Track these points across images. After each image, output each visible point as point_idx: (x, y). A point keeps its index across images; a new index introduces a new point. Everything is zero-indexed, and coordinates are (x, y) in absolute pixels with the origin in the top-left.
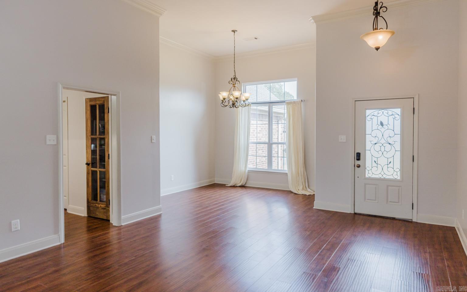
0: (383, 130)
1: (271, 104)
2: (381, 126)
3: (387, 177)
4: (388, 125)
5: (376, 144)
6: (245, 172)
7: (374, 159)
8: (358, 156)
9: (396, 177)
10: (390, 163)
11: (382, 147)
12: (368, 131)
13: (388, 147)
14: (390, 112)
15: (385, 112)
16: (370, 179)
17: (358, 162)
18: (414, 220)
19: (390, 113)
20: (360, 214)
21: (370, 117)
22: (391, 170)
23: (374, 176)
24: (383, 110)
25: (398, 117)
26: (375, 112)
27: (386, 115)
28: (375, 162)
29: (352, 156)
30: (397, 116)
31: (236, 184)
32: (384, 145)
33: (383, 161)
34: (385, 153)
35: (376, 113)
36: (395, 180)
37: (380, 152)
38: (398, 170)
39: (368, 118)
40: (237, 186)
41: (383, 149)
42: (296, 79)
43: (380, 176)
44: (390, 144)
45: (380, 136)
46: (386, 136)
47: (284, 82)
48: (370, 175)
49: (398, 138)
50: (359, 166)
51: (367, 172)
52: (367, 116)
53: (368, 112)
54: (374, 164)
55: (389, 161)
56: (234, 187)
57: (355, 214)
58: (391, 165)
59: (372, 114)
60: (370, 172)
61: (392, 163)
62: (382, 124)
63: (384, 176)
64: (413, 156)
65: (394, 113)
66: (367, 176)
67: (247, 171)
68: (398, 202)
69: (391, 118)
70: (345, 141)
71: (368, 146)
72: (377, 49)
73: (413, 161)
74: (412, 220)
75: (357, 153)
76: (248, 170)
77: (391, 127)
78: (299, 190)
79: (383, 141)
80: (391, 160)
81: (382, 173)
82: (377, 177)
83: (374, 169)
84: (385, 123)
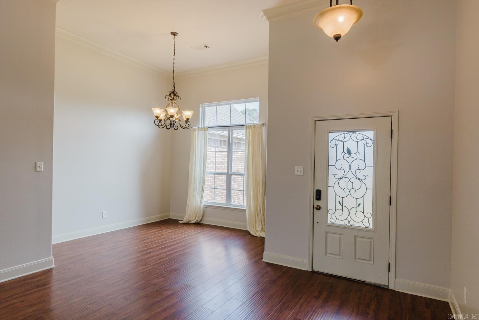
0: (350, 160)
1: (231, 129)
2: (347, 155)
3: (356, 224)
4: (357, 153)
5: (341, 178)
6: (200, 207)
7: (339, 199)
8: (318, 195)
9: (367, 225)
10: (359, 205)
11: (350, 185)
12: (332, 161)
13: (357, 183)
14: (360, 135)
15: (354, 135)
16: (333, 226)
17: (317, 203)
18: (391, 287)
19: (360, 137)
20: (319, 273)
21: (333, 142)
22: (360, 214)
23: (338, 222)
24: (351, 134)
25: (370, 143)
26: (341, 136)
27: (355, 139)
28: (340, 203)
29: (310, 194)
30: (368, 141)
31: (189, 221)
32: (352, 180)
33: (350, 202)
34: (353, 191)
35: (341, 137)
36: (366, 230)
37: (347, 190)
38: (370, 215)
39: (332, 144)
40: (191, 223)
41: (350, 187)
42: (258, 99)
43: (346, 222)
44: (359, 179)
45: (346, 168)
46: (354, 168)
47: (246, 102)
48: (333, 221)
49: (370, 171)
50: (319, 208)
51: (329, 216)
52: (330, 141)
53: (332, 136)
54: (339, 207)
55: (358, 203)
56: (188, 224)
57: (314, 272)
58: (360, 208)
59: (337, 138)
60: (333, 216)
61: (362, 205)
62: (349, 152)
63: (352, 223)
64: (390, 197)
65: (365, 137)
66: (329, 222)
67: (202, 206)
68: (370, 260)
69: (361, 144)
70: (302, 174)
71: (332, 180)
72: (337, 38)
73: (390, 204)
74: (388, 286)
75: (317, 191)
76: (204, 205)
77: (361, 156)
78: (257, 231)
79: (350, 175)
80: (360, 201)
81: (349, 219)
82: (342, 223)
83: (339, 212)
84: (353, 150)
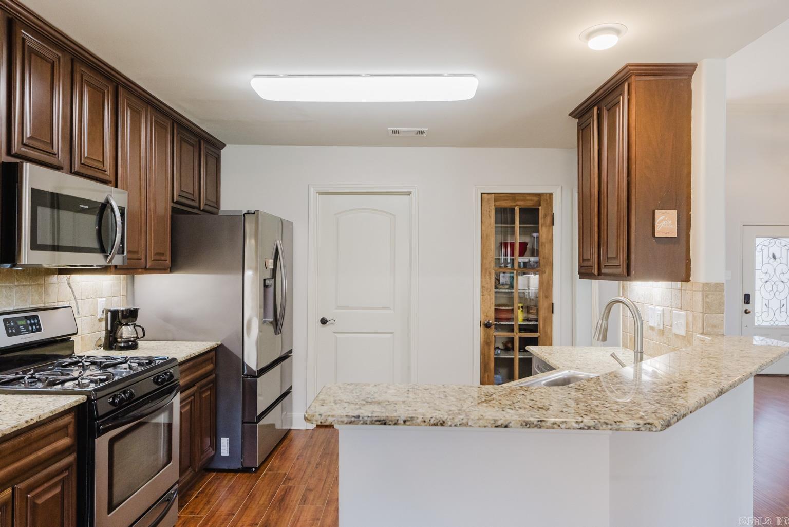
0: (775, 264)
2: (773, 260)
3: (780, 324)
4: (781, 258)
5: (766, 282)
7: (765, 302)
8: (747, 299)
10: (783, 305)
11: (775, 287)
12: (758, 265)
13: (781, 286)
14: (783, 241)
15: (778, 241)
16: (760, 327)
17: (746, 307)
19: (783, 243)
21: (760, 247)
22: (784, 314)
23: (764, 324)
24: (775, 239)
26: (766, 241)
27: (779, 245)
28: (766, 305)
29: (739, 298)
32: (777, 283)
33: (774, 304)
34: (777, 293)
35: (767, 243)
37: (772, 293)
39: (758, 249)
41: (775, 290)
43: (772, 323)
44: (783, 282)
45: (771, 272)
46: (778, 272)
48: (759, 323)
50: (746, 312)
51: (756, 318)
52: (756, 245)
53: (758, 241)
54: (765, 309)
58: (784, 309)
59: (763, 243)
60: (760, 318)
61: (785, 306)
62: (774, 257)
63: (776, 323)
66: (756, 324)
69: (784, 249)
71: (758, 284)
75: (745, 295)
77: (784, 261)
79: (775, 279)
80: (784, 302)
81: (774, 319)
82: (768, 324)
83: (765, 314)
84: (777, 256)
